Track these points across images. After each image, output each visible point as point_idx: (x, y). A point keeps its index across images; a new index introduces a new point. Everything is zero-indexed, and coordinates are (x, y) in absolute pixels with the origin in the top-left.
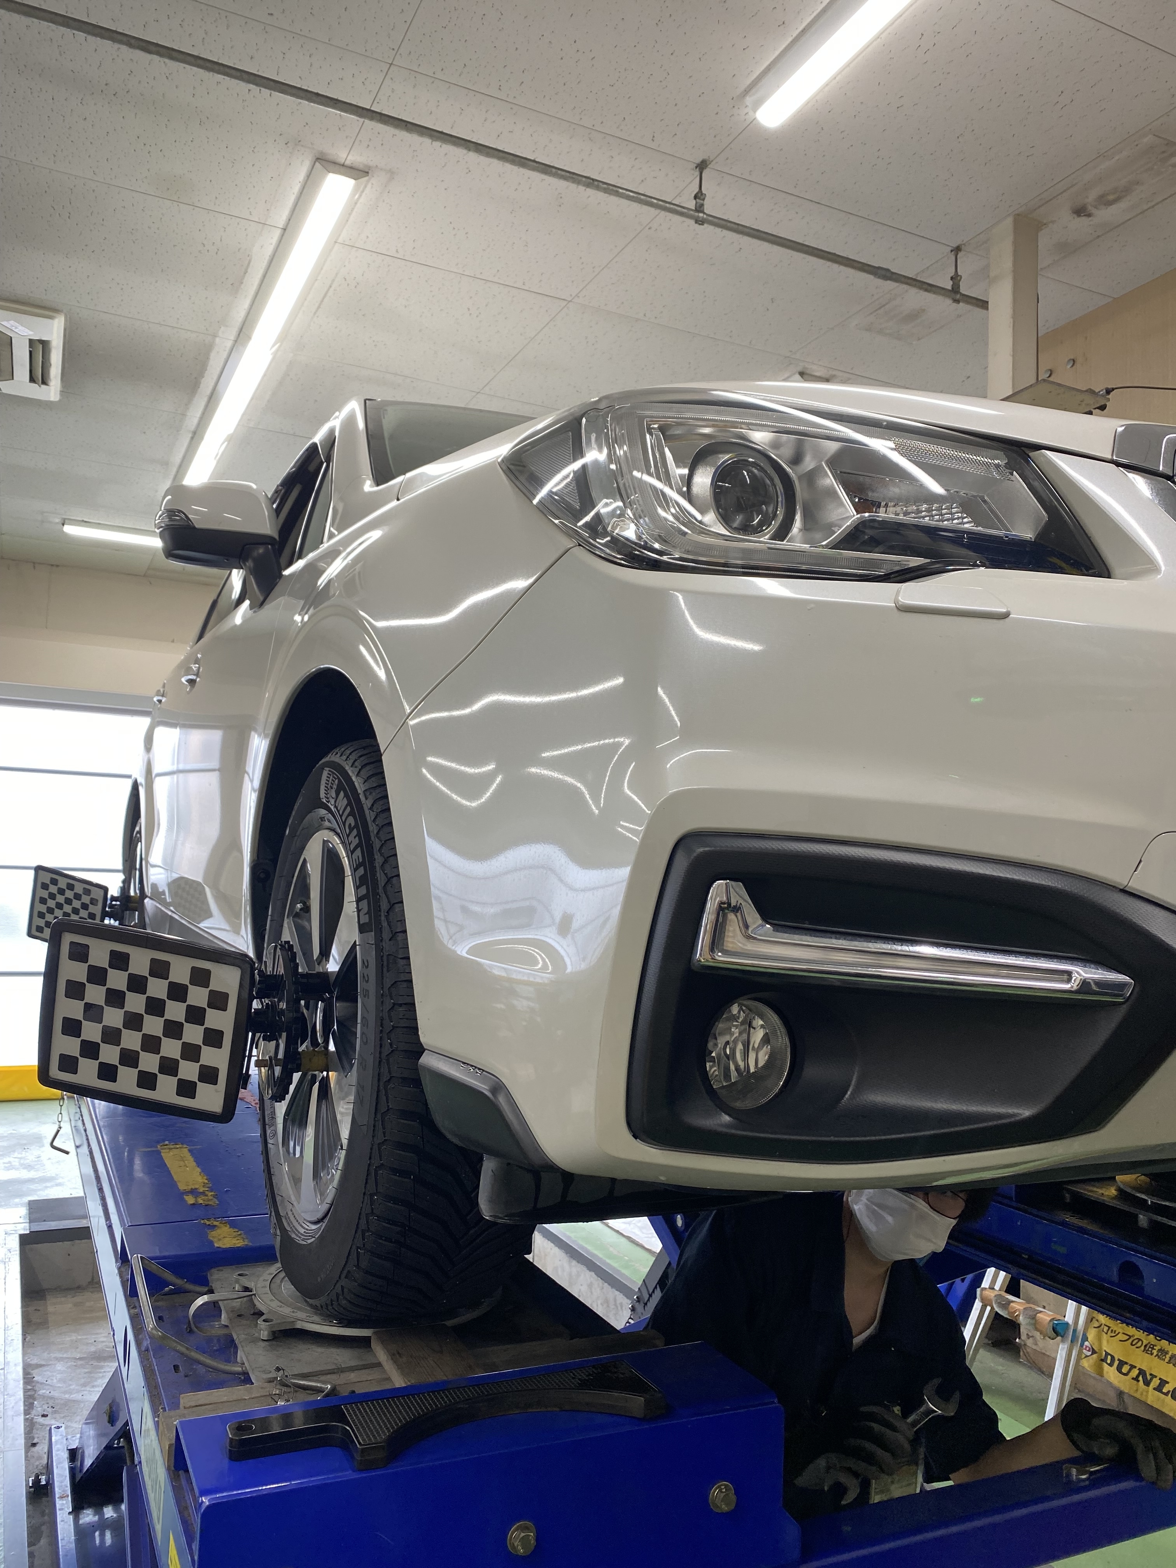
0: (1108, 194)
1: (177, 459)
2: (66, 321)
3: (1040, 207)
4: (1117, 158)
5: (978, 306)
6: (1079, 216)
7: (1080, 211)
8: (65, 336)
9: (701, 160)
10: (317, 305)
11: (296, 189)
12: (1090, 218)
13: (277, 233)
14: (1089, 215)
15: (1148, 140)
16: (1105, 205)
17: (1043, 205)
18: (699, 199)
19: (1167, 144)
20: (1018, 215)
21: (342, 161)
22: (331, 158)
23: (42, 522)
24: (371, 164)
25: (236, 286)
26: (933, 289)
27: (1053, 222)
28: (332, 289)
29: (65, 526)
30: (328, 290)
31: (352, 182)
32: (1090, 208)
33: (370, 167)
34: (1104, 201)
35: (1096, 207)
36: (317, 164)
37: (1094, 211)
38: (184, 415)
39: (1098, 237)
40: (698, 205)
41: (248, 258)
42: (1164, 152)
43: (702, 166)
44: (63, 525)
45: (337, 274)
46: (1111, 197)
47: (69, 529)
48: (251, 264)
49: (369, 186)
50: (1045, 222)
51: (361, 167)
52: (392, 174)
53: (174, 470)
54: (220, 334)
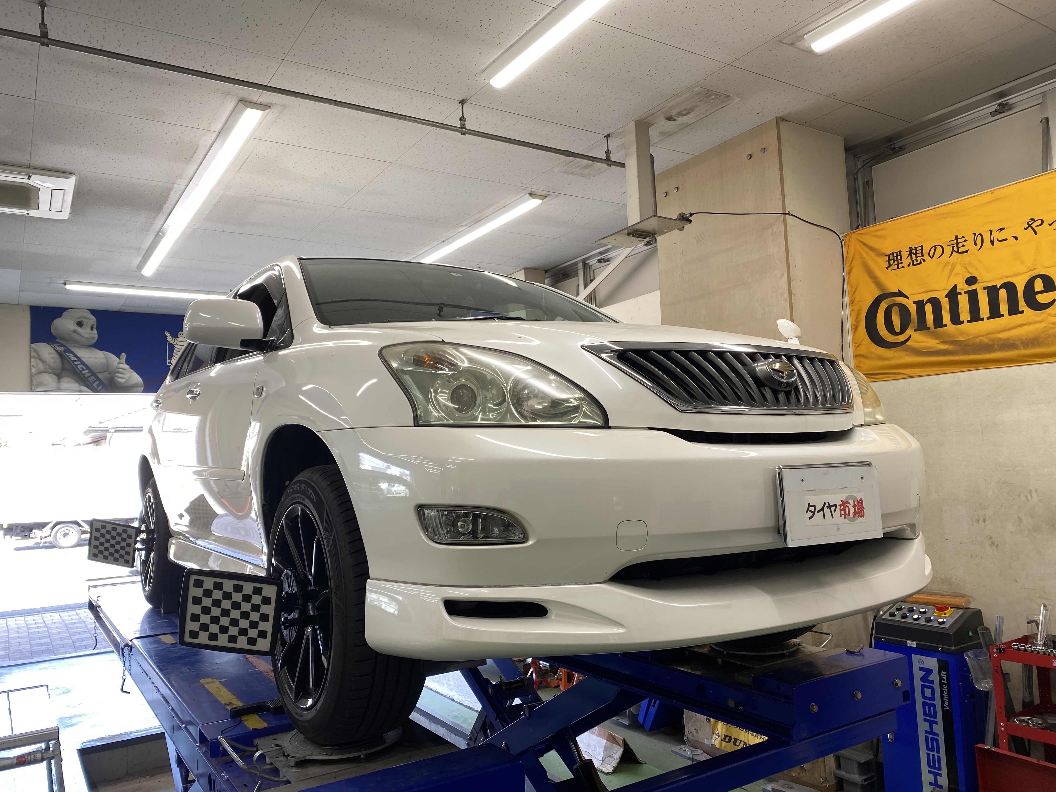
0: (682, 111)
1: (146, 245)
2: (76, 178)
3: (648, 117)
4: (683, 96)
5: (621, 167)
6: (669, 120)
7: (670, 118)
8: (75, 185)
9: (462, 99)
10: (240, 167)
11: (227, 114)
12: (675, 122)
13: (215, 135)
14: (675, 120)
15: (698, 89)
16: (682, 116)
17: (649, 116)
18: (463, 121)
19: (707, 91)
20: (637, 121)
21: (255, 101)
22: (248, 100)
23: (50, 283)
24: (272, 102)
25: (188, 160)
26: (596, 160)
27: (656, 123)
28: (248, 160)
29: (67, 286)
30: (246, 160)
31: (261, 112)
32: (674, 117)
33: (271, 104)
34: (681, 114)
35: (677, 117)
36: (240, 103)
37: (676, 118)
38: (152, 223)
39: (681, 129)
40: (462, 124)
41: (197, 146)
42: (706, 94)
43: (463, 102)
44: (65, 284)
45: (251, 153)
46: (684, 113)
47: (68, 287)
48: (198, 149)
49: (271, 112)
50: (652, 123)
51: (266, 104)
52: (284, 106)
53: (144, 252)
54: (177, 182)
